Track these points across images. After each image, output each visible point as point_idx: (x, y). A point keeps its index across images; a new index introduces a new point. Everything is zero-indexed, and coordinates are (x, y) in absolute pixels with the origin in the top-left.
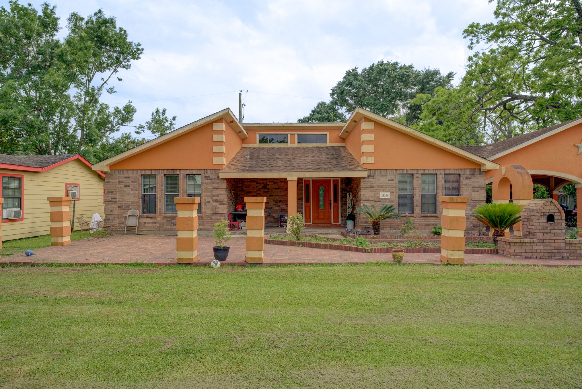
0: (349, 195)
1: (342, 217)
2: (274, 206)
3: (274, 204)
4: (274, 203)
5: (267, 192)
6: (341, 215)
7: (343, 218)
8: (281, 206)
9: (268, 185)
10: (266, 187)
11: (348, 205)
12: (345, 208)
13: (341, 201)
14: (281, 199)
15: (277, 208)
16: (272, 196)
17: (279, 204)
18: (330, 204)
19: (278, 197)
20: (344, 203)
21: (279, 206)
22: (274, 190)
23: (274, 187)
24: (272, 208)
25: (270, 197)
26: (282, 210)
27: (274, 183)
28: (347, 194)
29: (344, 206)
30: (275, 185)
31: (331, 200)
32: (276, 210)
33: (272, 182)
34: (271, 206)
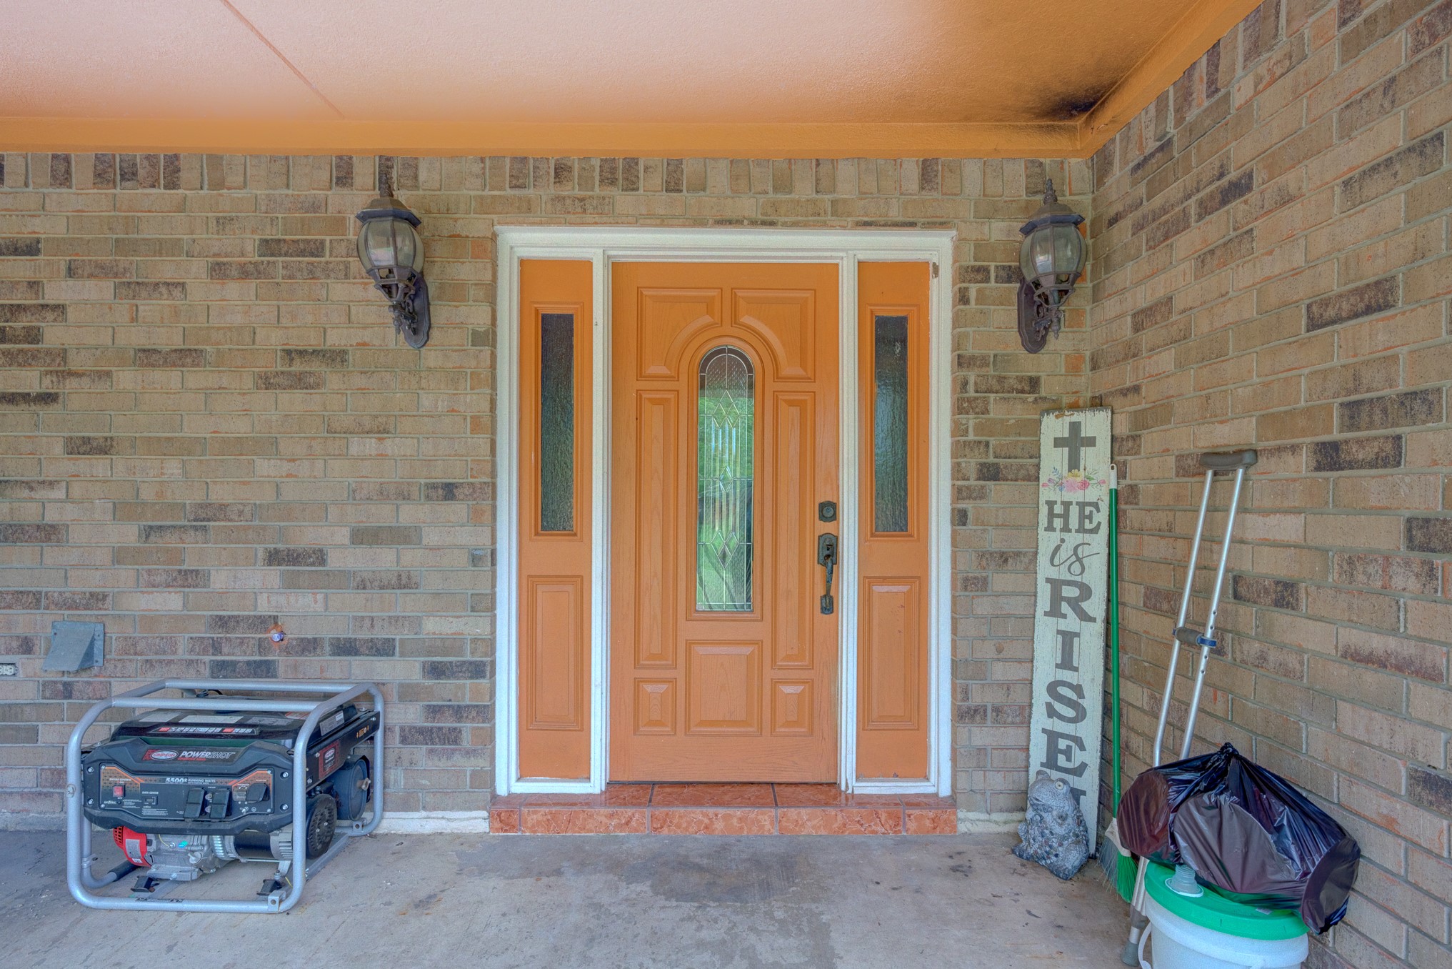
0: (1075, 442)
1: (964, 714)
2: (126, 573)
3: (120, 556)
4: (128, 534)
5: (48, 398)
6: (960, 692)
7: (982, 735)
8: (219, 580)
9: (60, 309)
10: (33, 336)
11: (1044, 569)
12: (1015, 606)
13: (960, 518)
14: (220, 494)
15: (171, 602)
16: (104, 448)
17: (194, 551)
18: (829, 553)
19: (173, 467)
20: (994, 541)
21: (189, 578)
22: (126, 378)
23: (135, 337)
24: (97, 599)
25: (83, 464)
26: (223, 622)
27: (133, 288)
28: (1034, 428)
29: (1000, 581)
30: (149, 307)
31: (829, 511)
32: (149, 621)
33: (102, 271)
34: (93, 581)
